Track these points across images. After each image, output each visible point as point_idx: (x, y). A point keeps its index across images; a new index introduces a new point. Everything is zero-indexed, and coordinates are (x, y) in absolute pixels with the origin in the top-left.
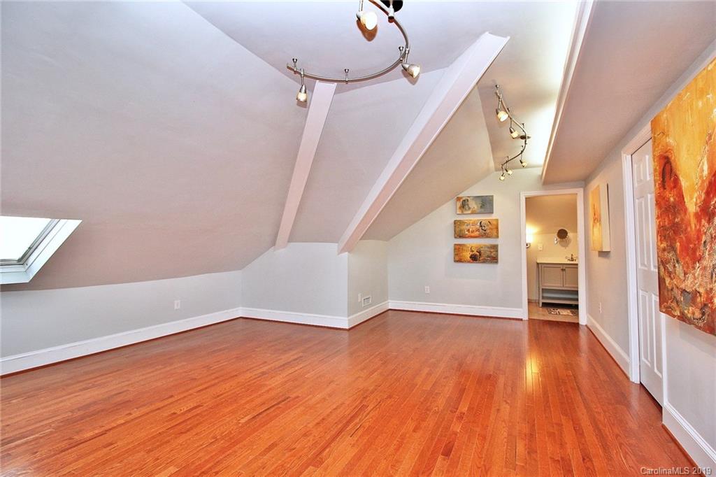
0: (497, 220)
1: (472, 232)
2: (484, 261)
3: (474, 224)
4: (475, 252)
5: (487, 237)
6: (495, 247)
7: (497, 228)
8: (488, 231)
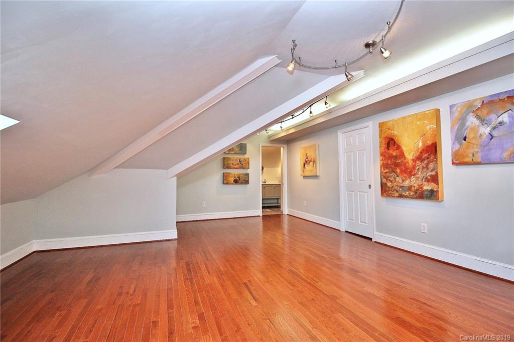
0: (249, 158)
1: (235, 165)
2: (242, 183)
3: (236, 160)
4: (236, 178)
5: (243, 169)
6: (247, 175)
7: (249, 163)
8: (244, 165)
